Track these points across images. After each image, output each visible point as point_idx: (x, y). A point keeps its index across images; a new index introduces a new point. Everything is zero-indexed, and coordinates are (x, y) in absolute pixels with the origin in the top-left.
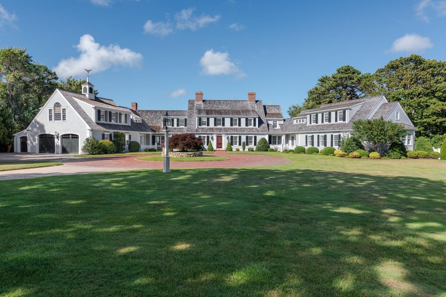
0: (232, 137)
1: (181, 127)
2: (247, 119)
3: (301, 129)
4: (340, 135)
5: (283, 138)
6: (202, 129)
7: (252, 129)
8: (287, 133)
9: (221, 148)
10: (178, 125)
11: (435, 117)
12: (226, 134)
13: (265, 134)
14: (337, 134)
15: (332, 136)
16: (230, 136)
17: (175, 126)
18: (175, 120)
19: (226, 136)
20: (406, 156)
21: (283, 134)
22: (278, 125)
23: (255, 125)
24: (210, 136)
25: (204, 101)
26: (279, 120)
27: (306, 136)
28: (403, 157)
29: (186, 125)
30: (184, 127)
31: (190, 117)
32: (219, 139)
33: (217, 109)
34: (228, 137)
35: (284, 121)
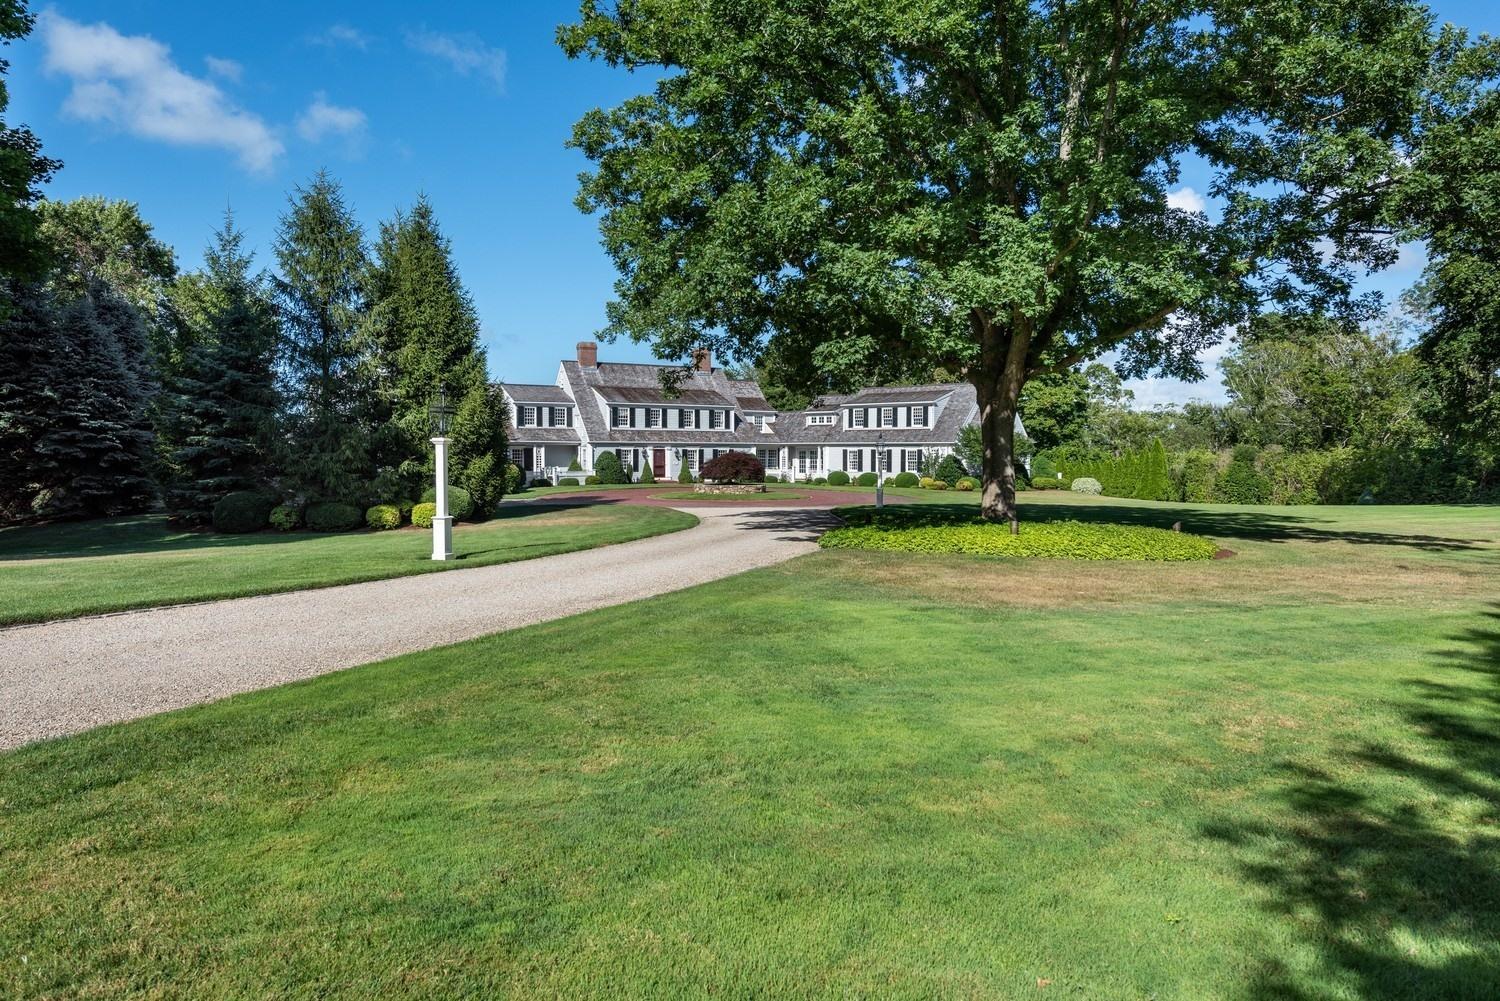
0: (685, 452)
1: (558, 427)
2: (712, 413)
3: (831, 436)
4: (920, 452)
5: (784, 453)
6: (621, 432)
7: (723, 433)
8: (795, 443)
9: (663, 476)
10: (552, 423)
11: (1041, 418)
12: (673, 445)
13: (749, 446)
14: (915, 449)
15: (903, 452)
16: (680, 450)
17: (546, 424)
18: (546, 411)
19: (674, 449)
20: (1031, 486)
21: (784, 447)
22: (764, 424)
23: (727, 426)
24: (641, 450)
25: (599, 364)
26: (767, 415)
27: (845, 452)
28: (1028, 488)
29: (570, 424)
30: (565, 427)
31: (585, 403)
32: (659, 455)
33: (635, 386)
34: (677, 453)
35: (777, 416)
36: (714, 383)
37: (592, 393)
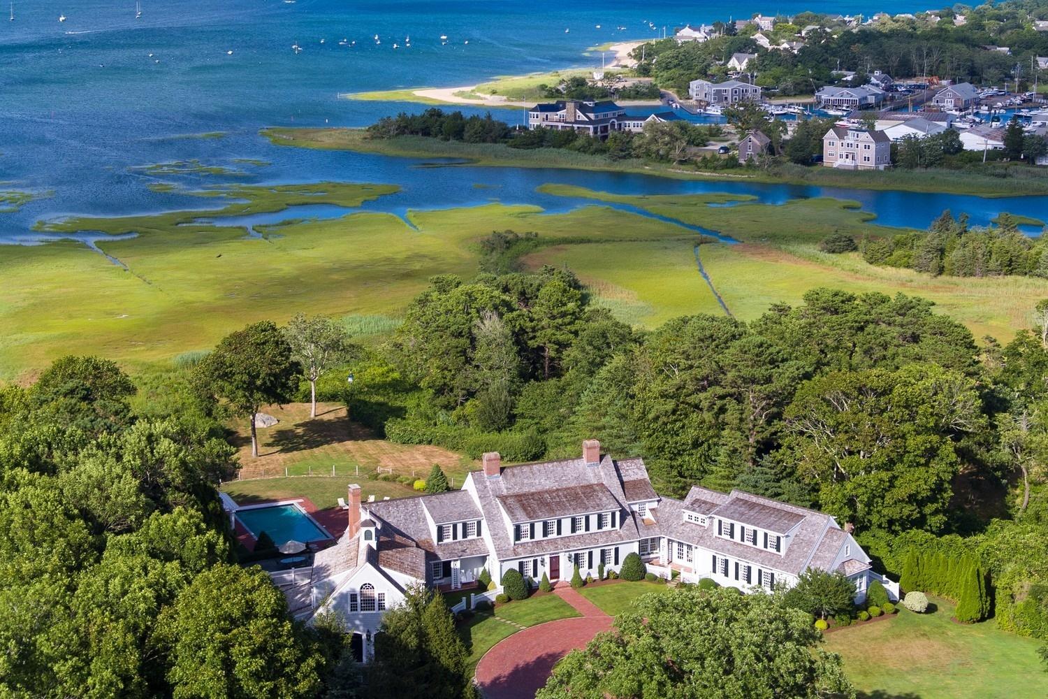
0: (576, 556)
1: (470, 538)
2: (600, 516)
3: (703, 539)
4: (772, 575)
5: (663, 543)
6: (523, 545)
8: (675, 539)
9: (558, 578)
10: (465, 535)
12: (566, 551)
13: (633, 542)
14: (769, 571)
15: (760, 571)
16: (573, 553)
17: (460, 538)
18: (460, 526)
19: (567, 555)
21: (664, 538)
22: (647, 511)
23: (613, 525)
24: (539, 559)
25: (502, 470)
26: (650, 501)
27: (714, 557)
29: (479, 534)
30: (475, 537)
31: (491, 519)
32: (555, 562)
33: (533, 490)
34: (570, 557)
35: (659, 501)
36: (602, 474)
37: (497, 505)
